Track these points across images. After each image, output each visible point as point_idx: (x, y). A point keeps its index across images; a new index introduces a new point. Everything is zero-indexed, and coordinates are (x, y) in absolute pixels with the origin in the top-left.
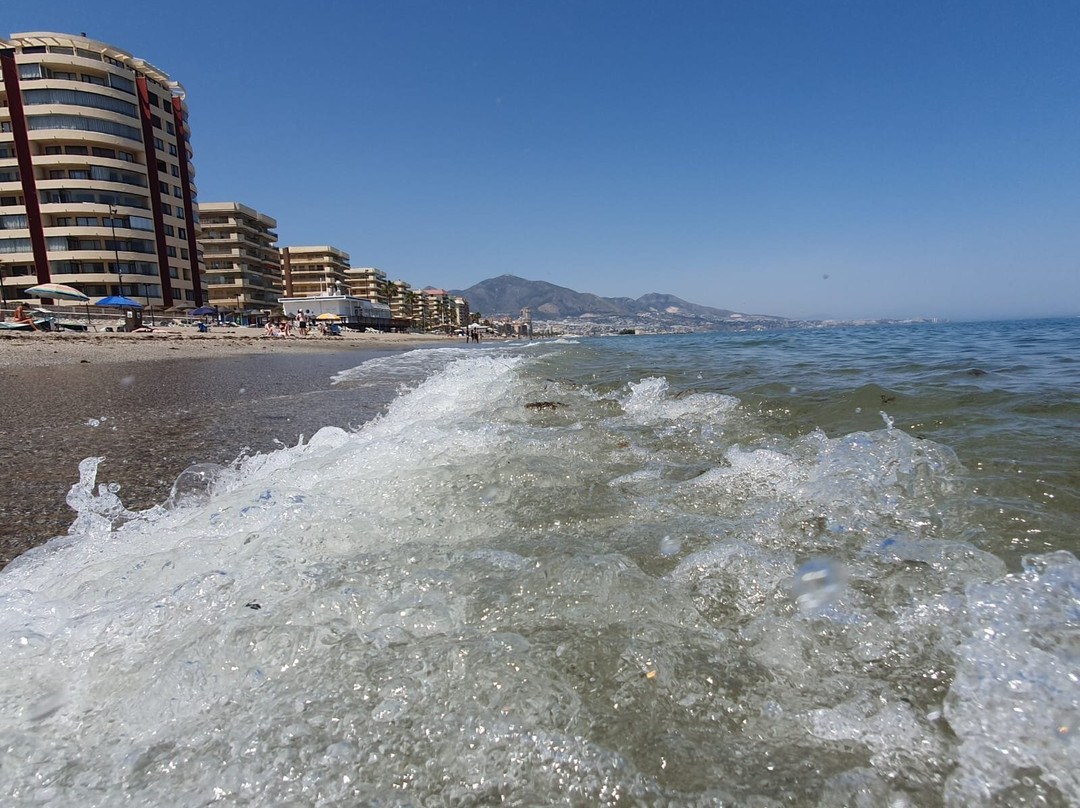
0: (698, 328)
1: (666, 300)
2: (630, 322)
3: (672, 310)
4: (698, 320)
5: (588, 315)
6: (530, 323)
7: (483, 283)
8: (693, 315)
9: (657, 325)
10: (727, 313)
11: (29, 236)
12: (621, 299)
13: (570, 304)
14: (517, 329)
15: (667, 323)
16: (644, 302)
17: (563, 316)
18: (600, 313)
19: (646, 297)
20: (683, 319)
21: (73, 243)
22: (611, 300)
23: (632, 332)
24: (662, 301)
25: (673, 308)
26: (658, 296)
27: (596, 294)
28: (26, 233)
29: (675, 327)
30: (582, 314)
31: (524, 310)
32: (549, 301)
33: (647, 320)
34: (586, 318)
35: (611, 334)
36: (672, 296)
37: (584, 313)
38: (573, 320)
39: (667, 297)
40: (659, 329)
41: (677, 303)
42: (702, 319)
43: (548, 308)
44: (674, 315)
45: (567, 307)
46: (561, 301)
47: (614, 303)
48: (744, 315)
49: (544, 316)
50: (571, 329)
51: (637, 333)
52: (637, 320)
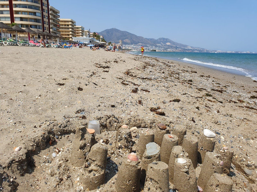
0: (176, 50)
1: (166, 40)
2: (154, 47)
3: (168, 44)
4: (176, 48)
5: (140, 44)
6: (122, 46)
7: (106, 30)
8: (175, 46)
9: (163, 49)
10: (186, 46)
11: (10, 16)
12: (151, 39)
13: (134, 40)
14: (118, 47)
15: (166, 48)
16: (159, 40)
17: (132, 44)
18: (144, 43)
19: (160, 39)
20: (172, 47)
21: (22, 19)
22: (148, 39)
23: (155, 51)
24: (165, 40)
25: (168, 43)
26: (164, 39)
27: (143, 37)
28: (9, 15)
29: (169, 49)
30: (138, 43)
31: (120, 41)
32: (127, 38)
33: (159, 47)
34: (139, 45)
35: (148, 51)
36: (168, 39)
37: (139, 43)
38: (135, 45)
39: (167, 39)
40: (164, 50)
41: (170, 41)
42: (178, 48)
43: (127, 40)
44: (169, 45)
45: (133, 41)
46: (131, 38)
47: (149, 40)
48: (192, 47)
49: (126, 43)
50: (134, 48)
51: (157, 51)
52: (156, 46)
